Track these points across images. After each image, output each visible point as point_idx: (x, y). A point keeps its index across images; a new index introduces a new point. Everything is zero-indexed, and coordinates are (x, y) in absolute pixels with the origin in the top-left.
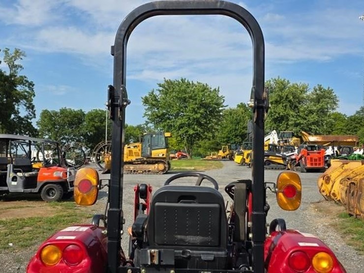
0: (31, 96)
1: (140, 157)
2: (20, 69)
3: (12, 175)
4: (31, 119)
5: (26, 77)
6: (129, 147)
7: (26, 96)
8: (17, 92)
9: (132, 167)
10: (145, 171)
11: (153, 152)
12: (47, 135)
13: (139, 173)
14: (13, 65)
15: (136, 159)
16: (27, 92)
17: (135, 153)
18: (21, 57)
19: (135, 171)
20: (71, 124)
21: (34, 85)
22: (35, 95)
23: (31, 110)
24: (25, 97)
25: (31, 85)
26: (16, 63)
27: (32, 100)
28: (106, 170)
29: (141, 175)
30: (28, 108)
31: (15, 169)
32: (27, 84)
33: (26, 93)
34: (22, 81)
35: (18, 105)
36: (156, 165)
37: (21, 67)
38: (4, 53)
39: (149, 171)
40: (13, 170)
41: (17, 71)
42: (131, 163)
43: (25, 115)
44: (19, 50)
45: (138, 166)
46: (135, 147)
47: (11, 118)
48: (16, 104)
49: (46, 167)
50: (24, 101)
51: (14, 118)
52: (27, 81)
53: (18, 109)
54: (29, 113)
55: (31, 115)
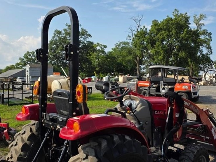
0: (210, 41)
2: (203, 25)
3: (163, 87)
4: (209, 55)
5: (206, 30)
7: (206, 41)
8: (201, 40)
14: (199, 24)
18: (203, 18)
21: (211, 34)
23: (210, 50)
24: (206, 42)
25: (210, 34)
26: (200, 22)
27: (210, 43)
30: (208, 48)
32: (207, 34)
33: (206, 40)
34: (204, 33)
35: (202, 47)
37: (203, 24)
38: (194, 18)
40: (163, 84)
41: (201, 27)
43: (206, 53)
44: (202, 14)
47: (198, 55)
48: (201, 47)
49: (179, 83)
50: (205, 44)
51: (200, 55)
52: (207, 33)
53: (202, 49)
54: (208, 52)
55: (209, 53)
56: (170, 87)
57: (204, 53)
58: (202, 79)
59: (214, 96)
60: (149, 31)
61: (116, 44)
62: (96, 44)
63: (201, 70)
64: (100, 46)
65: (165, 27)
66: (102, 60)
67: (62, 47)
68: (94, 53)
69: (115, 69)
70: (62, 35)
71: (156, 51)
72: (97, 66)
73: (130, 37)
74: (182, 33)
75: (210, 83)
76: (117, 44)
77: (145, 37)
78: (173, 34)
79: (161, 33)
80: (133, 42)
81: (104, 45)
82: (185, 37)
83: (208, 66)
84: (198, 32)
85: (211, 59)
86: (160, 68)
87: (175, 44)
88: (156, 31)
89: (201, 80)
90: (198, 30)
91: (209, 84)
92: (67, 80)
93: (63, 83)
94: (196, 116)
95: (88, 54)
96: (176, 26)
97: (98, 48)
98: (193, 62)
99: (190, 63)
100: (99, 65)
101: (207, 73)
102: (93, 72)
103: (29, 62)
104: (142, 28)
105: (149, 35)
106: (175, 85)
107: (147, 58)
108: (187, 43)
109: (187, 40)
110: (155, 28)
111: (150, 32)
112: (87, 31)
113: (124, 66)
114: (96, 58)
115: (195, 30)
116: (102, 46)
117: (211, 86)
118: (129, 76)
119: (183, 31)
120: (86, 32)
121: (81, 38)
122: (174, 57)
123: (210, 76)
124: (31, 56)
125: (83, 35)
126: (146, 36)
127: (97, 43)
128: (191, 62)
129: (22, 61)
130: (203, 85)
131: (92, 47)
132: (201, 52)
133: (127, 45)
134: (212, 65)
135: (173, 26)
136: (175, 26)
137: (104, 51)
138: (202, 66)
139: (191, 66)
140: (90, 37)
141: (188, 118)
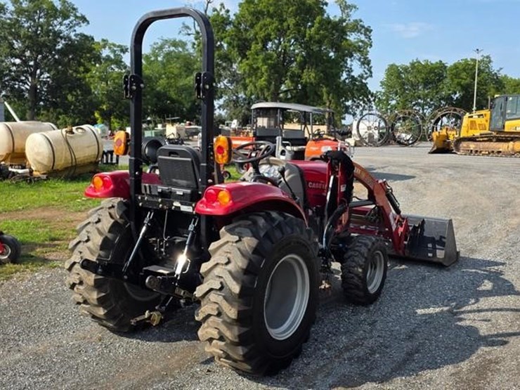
0: (367, 46)
1: (487, 131)
2: (354, 9)
3: (281, 148)
4: (366, 79)
5: (361, 21)
6: (472, 117)
7: (360, 47)
8: (349, 42)
9: (472, 146)
10: (493, 152)
11: (507, 123)
12: (393, 99)
13: (483, 155)
14: (346, 5)
15: (481, 135)
16: (362, 41)
17: (479, 125)
19: (476, 151)
20: (426, 83)
21: (371, 30)
22: (371, 46)
23: (367, 67)
24: (359, 49)
25: (368, 31)
27: (368, 52)
28: (435, 148)
29: (486, 157)
30: (363, 63)
31: (284, 142)
32: (363, 31)
33: (360, 44)
34: (357, 27)
35: (352, 61)
36: (511, 143)
37: (355, 7)
39: (499, 152)
40: (282, 143)
41: (351, 13)
42: (473, 139)
43: (359, 73)
45: (481, 145)
46: (479, 116)
47: (343, 78)
48: (349, 59)
49: (314, 140)
50: (358, 54)
51: (346, 79)
52: (363, 27)
53: (351, 65)
54: (364, 71)
55: (366, 74)
56: (295, 148)
57: (355, 74)
58: (351, 133)
59: (379, 168)
60: (234, 18)
61: (152, 43)
62: (99, 43)
63: (347, 112)
64: (110, 48)
65: (271, 9)
66: (117, 83)
67: (9, 48)
68: (95, 65)
69: (150, 107)
70: (8, 15)
71: (251, 66)
72: (104, 99)
73: (188, 27)
74: (311, 27)
75: (367, 141)
76: (155, 44)
77: (224, 30)
78: (289, 29)
79: (261, 23)
80: (196, 43)
81: (119, 46)
82: (316, 36)
83: (363, 105)
84: (344, 24)
85: (369, 89)
86: (276, 109)
87: (294, 50)
88: (250, 18)
89: (349, 135)
90: (345, 21)
91: (367, 144)
92: (64, 133)
93: (56, 141)
94: (367, 190)
95: (82, 69)
96: (297, 10)
97: (105, 53)
98: (331, 95)
99: (325, 97)
100: (109, 96)
101: (361, 119)
102: (93, 114)
104: (218, 10)
105: (234, 26)
106: (305, 145)
107: (229, 82)
108: (320, 50)
109: (320, 42)
110: (247, 9)
111: (237, 18)
112: (75, 7)
113: (173, 101)
114: (101, 79)
115: (337, 20)
116: (115, 49)
117: (370, 148)
118: (190, 125)
119: (312, 22)
120: (74, 9)
121: (61, 24)
122: (292, 82)
123: (368, 127)
125: (66, 17)
126: (228, 28)
127: (103, 40)
128: (329, 94)
130: (353, 145)
131: (91, 50)
132: (348, 71)
133: (180, 49)
134: (370, 102)
135: (291, 9)
136: (294, 7)
137: (122, 62)
138: (349, 103)
139: (327, 104)
140: (86, 23)
141: (354, 195)
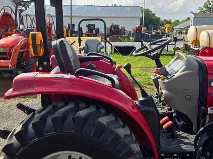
103: (209, 11)
124: (212, 4)
129: (201, 11)
